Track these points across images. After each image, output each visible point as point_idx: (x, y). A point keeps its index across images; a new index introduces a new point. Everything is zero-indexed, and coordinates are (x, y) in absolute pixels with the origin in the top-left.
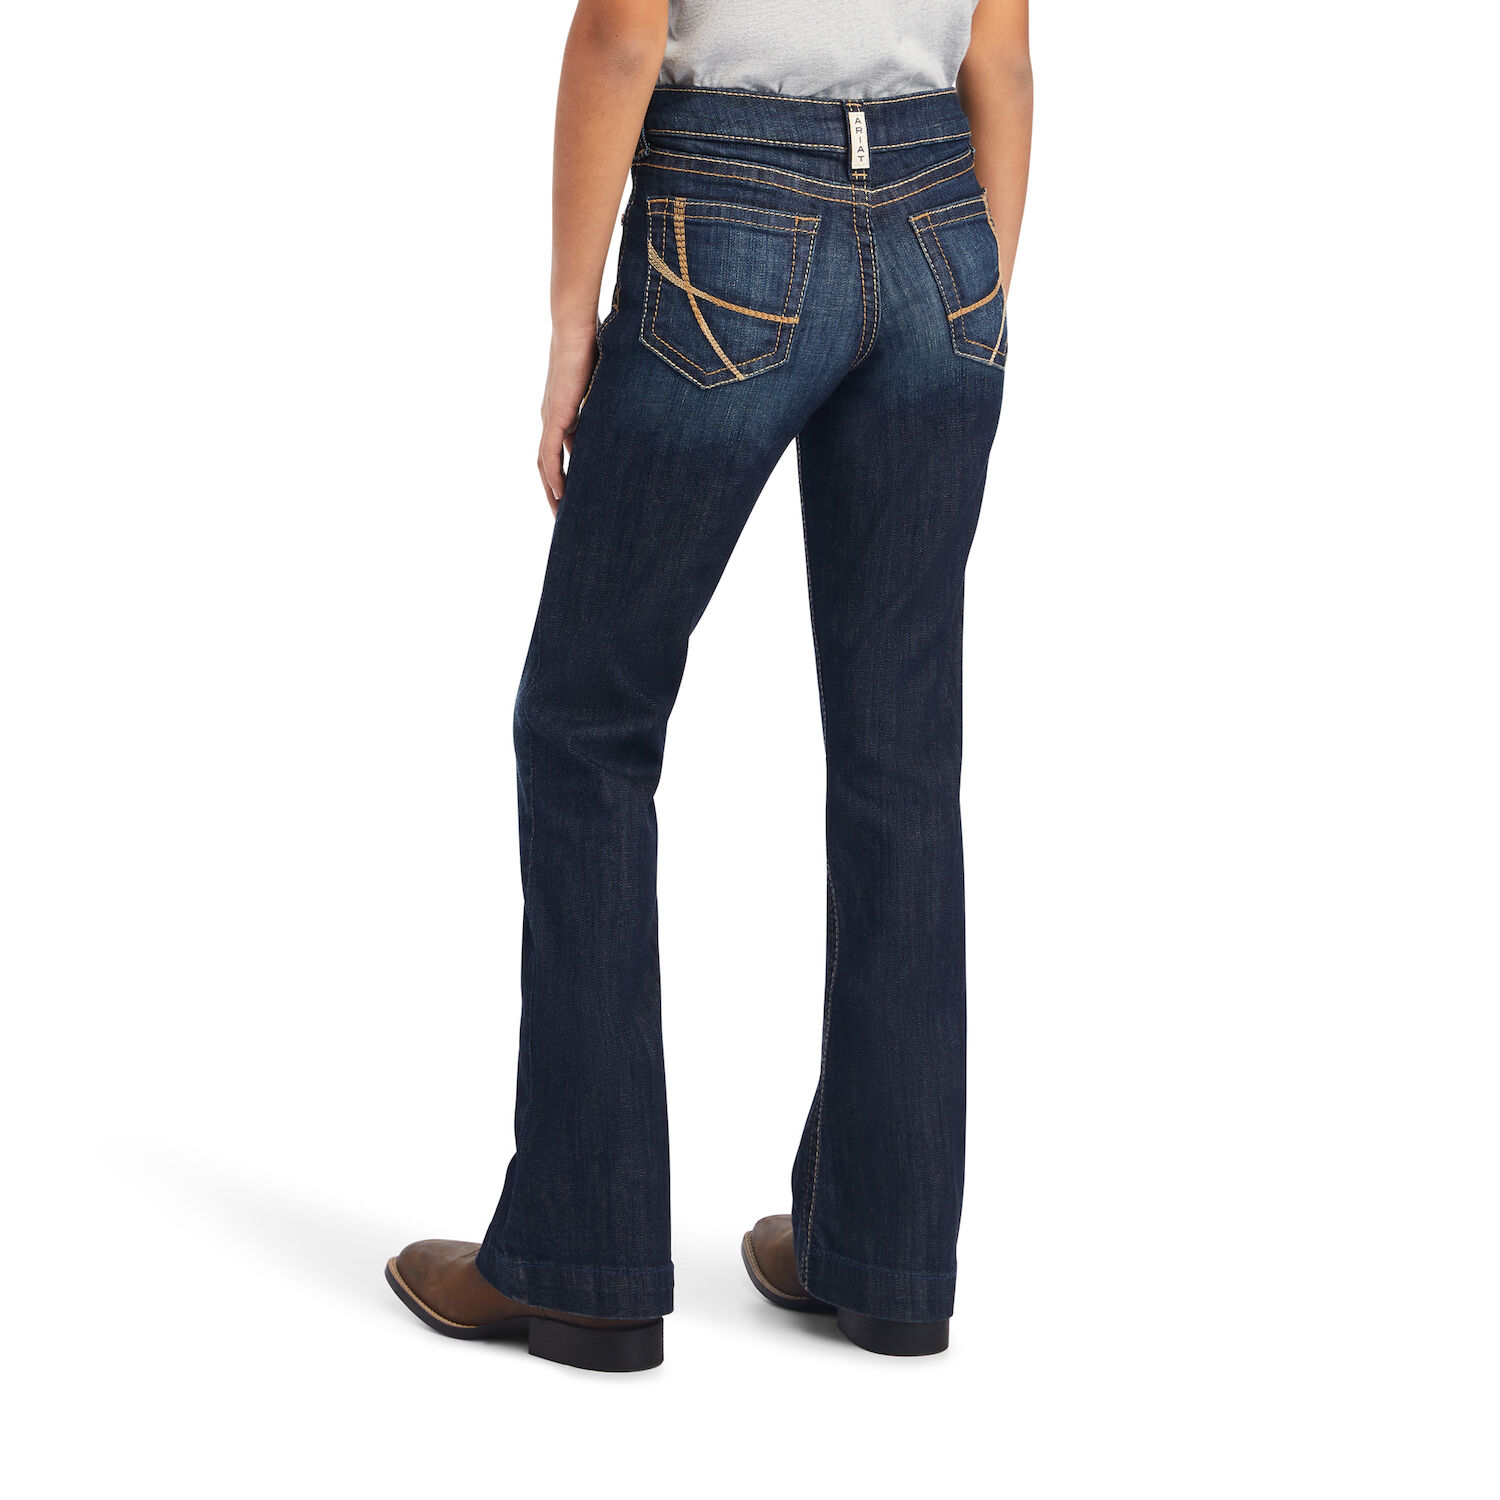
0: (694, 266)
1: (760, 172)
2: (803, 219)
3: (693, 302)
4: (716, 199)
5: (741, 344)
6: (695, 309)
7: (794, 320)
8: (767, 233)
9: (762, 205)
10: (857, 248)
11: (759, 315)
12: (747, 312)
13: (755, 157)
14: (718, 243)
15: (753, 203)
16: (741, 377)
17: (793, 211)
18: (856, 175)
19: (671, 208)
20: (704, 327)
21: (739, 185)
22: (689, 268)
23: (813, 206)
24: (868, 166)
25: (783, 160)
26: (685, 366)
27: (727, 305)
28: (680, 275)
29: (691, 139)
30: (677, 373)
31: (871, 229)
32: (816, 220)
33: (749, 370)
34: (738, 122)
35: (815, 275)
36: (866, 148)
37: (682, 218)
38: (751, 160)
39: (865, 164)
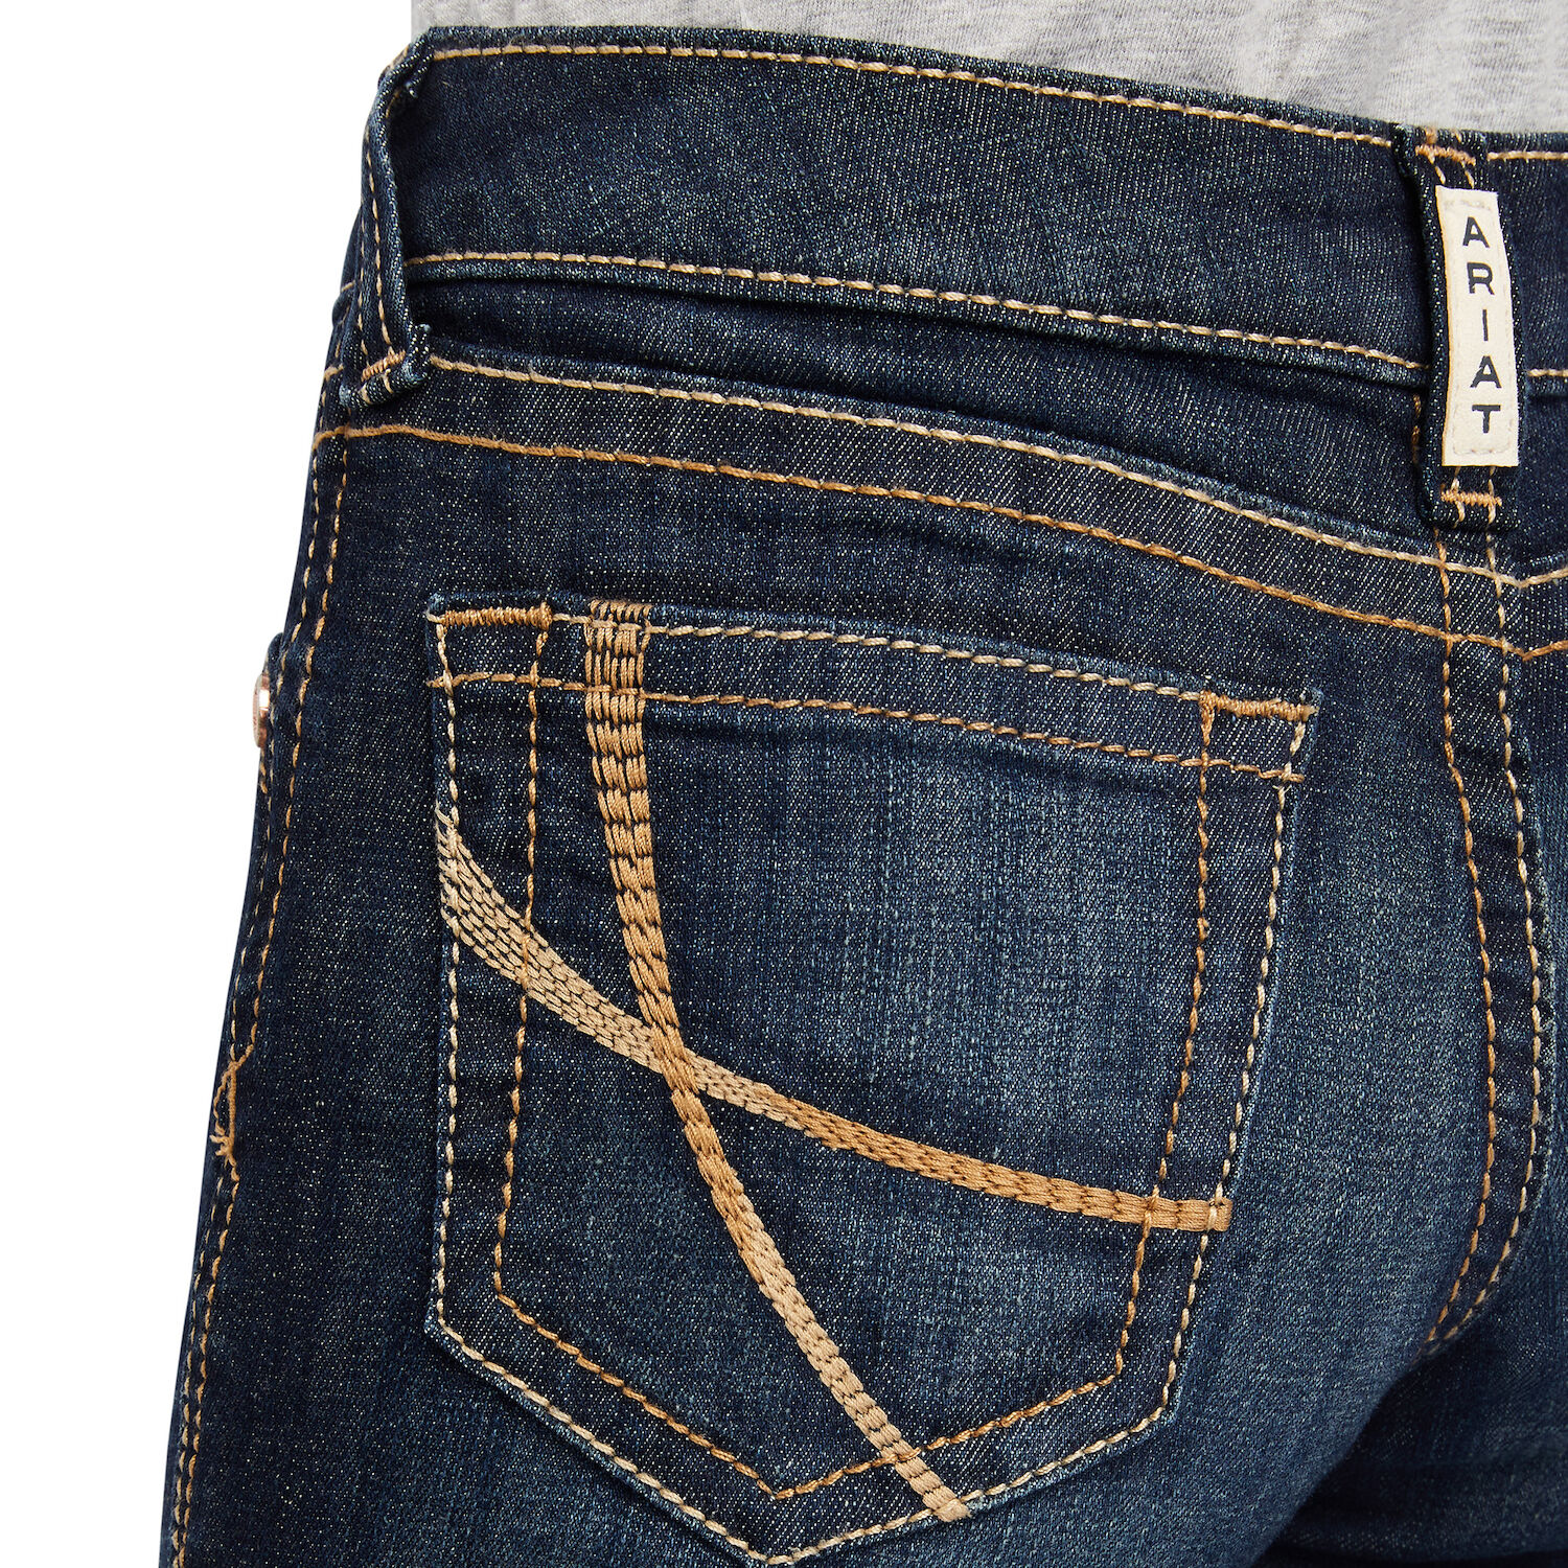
0: (702, 948)
1: (1028, 468)
2: (1239, 707)
3: (701, 1132)
4: (813, 606)
5: (949, 1342)
6: (715, 1166)
7: (1210, 1213)
8: (1071, 775)
9: (1044, 638)
10: (1460, 854)
11: (1037, 1189)
12: (974, 1174)
13: (1003, 394)
14: (823, 832)
15: (997, 627)
16: (947, 1504)
17: (1185, 668)
18: (1457, 497)
19: (564, 652)
20: (762, 1255)
21: (925, 535)
22: (678, 962)
23: (1277, 644)
24: (1509, 458)
25: (1135, 408)
26: (663, 1455)
27: (876, 1144)
28: (626, 997)
29: (671, 295)
30: (623, 1489)
31: (1517, 765)
32: (1296, 713)
33: (990, 1468)
34: (924, 209)
35: (1299, 990)
36: (1507, 367)
37: (629, 704)
38: (976, 411)
39: (1500, 447)
